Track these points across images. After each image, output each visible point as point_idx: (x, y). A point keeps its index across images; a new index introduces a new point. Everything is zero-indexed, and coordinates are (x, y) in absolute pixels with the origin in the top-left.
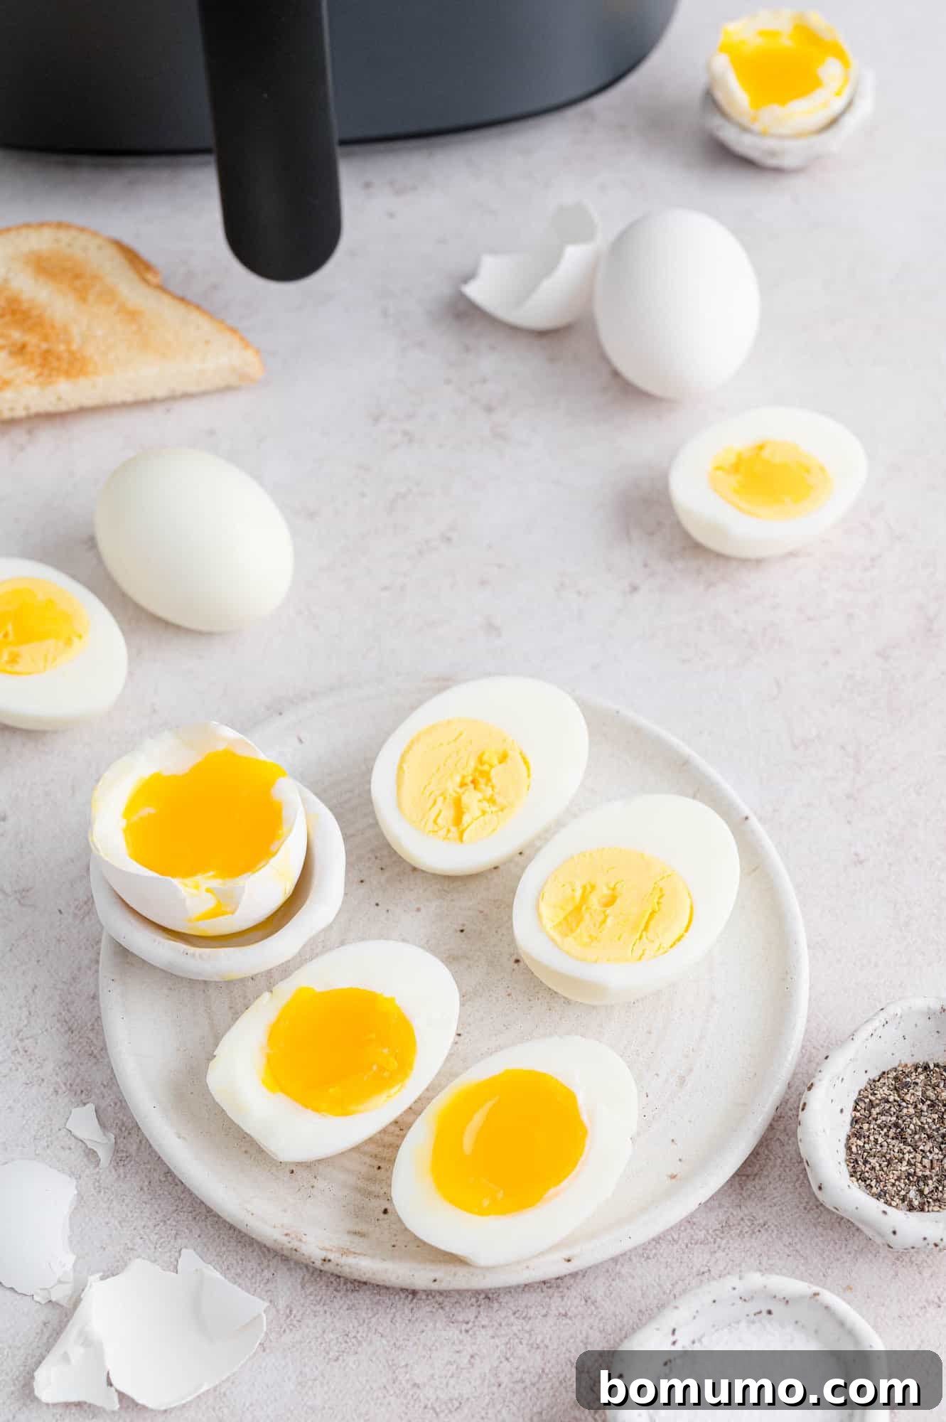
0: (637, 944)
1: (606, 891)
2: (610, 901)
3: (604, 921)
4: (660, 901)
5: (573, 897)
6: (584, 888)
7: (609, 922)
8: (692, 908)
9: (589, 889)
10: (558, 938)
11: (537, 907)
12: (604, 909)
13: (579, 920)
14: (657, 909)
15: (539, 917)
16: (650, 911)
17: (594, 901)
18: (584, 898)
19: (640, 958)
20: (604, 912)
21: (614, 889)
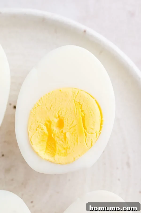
0: (86, 138)
1: (56, 120)
2: (61, 124)
3: (65, 138)
4: (83, 109)
5: (44, 133)
6: (46, 125)
7: (68, 135)
8: (96, 102)
9: (48, 125)
10: (51, 159)
11: (33, 150)
12: (61, 130)
13: (55, 143)
14: (84, 115)
15: (37, 154)
16: (81, 118)
17: (55, 129)
18: (49, 130)
19: (92, 145)
20: (62, 132)
21: (59, 117)
